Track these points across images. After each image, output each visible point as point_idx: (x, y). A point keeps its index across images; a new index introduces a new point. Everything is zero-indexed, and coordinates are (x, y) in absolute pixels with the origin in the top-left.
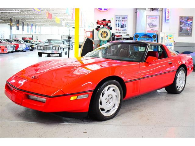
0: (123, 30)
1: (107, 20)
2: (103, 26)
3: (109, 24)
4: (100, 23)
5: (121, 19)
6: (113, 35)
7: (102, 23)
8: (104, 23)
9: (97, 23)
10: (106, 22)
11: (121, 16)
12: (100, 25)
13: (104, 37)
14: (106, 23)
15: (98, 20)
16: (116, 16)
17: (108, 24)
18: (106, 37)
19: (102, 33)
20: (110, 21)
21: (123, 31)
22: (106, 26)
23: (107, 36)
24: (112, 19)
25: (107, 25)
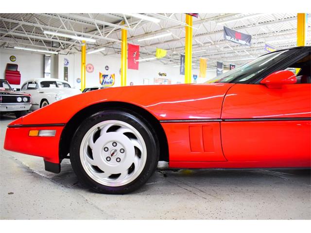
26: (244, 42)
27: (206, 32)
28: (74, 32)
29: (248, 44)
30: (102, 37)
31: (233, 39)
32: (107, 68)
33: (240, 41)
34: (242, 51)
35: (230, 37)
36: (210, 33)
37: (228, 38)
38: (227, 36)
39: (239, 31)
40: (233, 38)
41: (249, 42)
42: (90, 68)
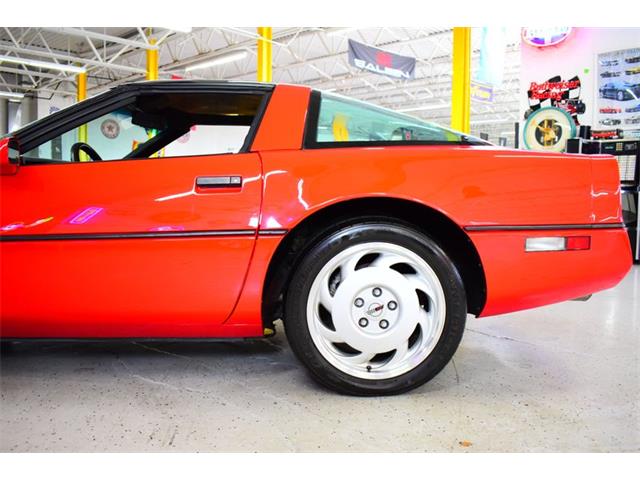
0: (629, 111)
1: (566, 78)
2: (552, 101)
3: (573, 94)
4: (541, 92)
5: (623, 66)
6: (586, 131)
7: (548, 91)
8: (555, 91)
9: (530, 94)
10: (561, 87)
11: (623, 52)
12: (541, 101)
13: (549, 142)
14: (563, 90)
15: (533, 84)
16: (601, 56)
17: (571, 92)
18: (555, 143)
19: (541, 129)
20: (576, 79)
21: (632, 114)
22: (563, 102)
23: (559, 139)
24: (587, 71)
25: (565, 95)
26: (398, 73)
27: (327, 54)
28: (50, 54)
29: (407, 76)
30: (101, 62)
31: (370, 66)
33: (388, 71)
34: (420, 92)
35: (364, 62)
36: (333, 55)
37: (360, 63)
38: (356, 60)
39: (385, 49)
40: (370, 64)
41: (410, 73)
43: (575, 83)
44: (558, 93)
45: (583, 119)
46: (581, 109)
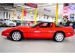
0: (72, 19)
6: (68, 21)
15: (64, 16)
16: (70, 14)
19: (64, 20)
32: (19, 15)
38: (45, 11)
41: (50, 12)
42: (15, 15)
43: (68, 16)
44: (66, 17)
45: (68, 20)
46: (68, 19)
